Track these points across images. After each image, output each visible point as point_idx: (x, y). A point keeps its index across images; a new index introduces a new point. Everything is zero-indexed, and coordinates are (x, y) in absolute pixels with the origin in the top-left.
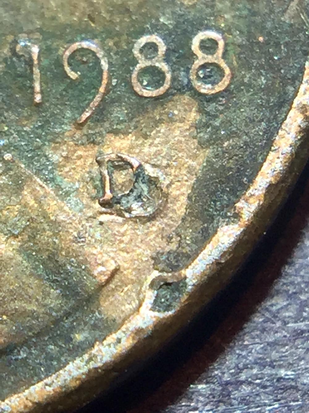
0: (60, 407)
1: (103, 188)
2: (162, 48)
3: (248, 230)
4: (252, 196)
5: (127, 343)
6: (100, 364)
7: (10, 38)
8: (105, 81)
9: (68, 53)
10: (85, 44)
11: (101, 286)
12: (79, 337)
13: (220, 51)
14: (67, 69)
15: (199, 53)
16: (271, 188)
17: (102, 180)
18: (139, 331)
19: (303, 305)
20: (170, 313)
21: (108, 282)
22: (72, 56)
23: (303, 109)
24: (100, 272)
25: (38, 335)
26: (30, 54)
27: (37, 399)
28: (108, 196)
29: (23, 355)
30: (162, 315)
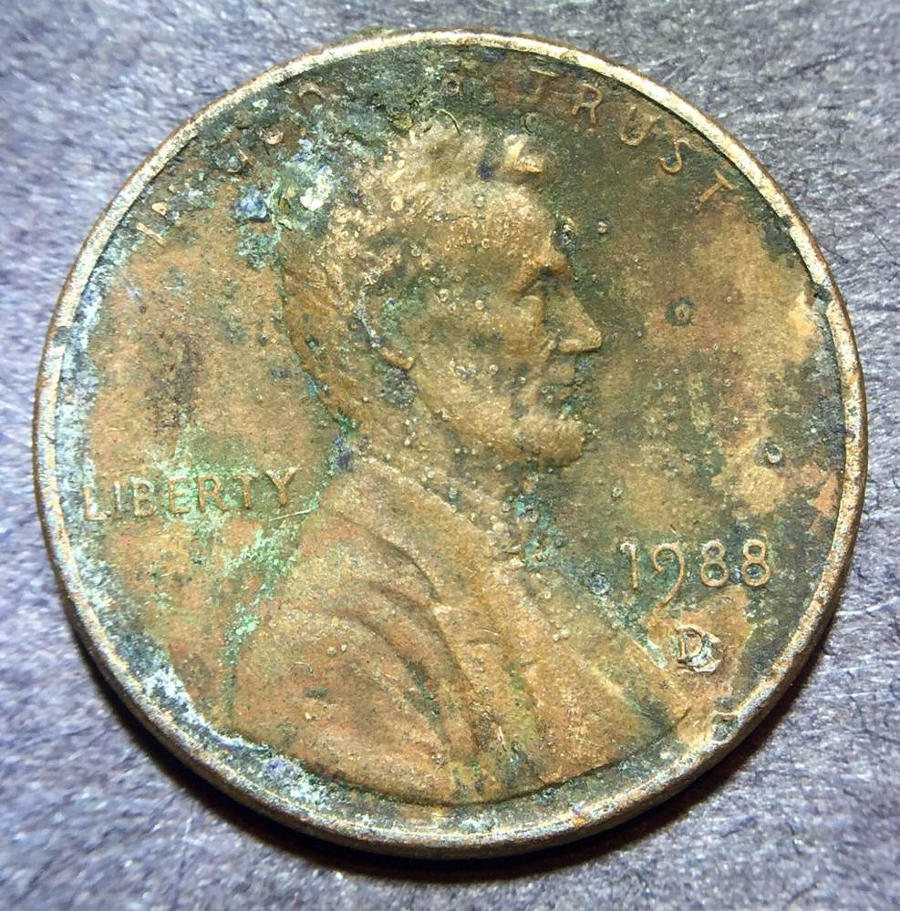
0: (651, 803)
1: (681, 650)
2: (723, 552)
3: (781, 684)
4: (784, 661)
5: (697, 761)
6: (677, 776)
7: (616, 540)
8: (682, 573)
9: (656, 552)
10: (667, 545)
11: (678, 721)
12: (664, 756)
13: (763, 555)
14: (656, 565)
15: (748, 556)
16: (797, 656)
17: (680, 645)
18: (705, 754)
19: (813, 718)
20: (727, 741)
21: (683, 718)
22: (660, 554)
23: (820, 600)
24: (678, 711)
25: (636, 753)
26: (630, 551)
27: (636, 798)
28: (684, 656)
29: (625, 767)
30: (720, 743)
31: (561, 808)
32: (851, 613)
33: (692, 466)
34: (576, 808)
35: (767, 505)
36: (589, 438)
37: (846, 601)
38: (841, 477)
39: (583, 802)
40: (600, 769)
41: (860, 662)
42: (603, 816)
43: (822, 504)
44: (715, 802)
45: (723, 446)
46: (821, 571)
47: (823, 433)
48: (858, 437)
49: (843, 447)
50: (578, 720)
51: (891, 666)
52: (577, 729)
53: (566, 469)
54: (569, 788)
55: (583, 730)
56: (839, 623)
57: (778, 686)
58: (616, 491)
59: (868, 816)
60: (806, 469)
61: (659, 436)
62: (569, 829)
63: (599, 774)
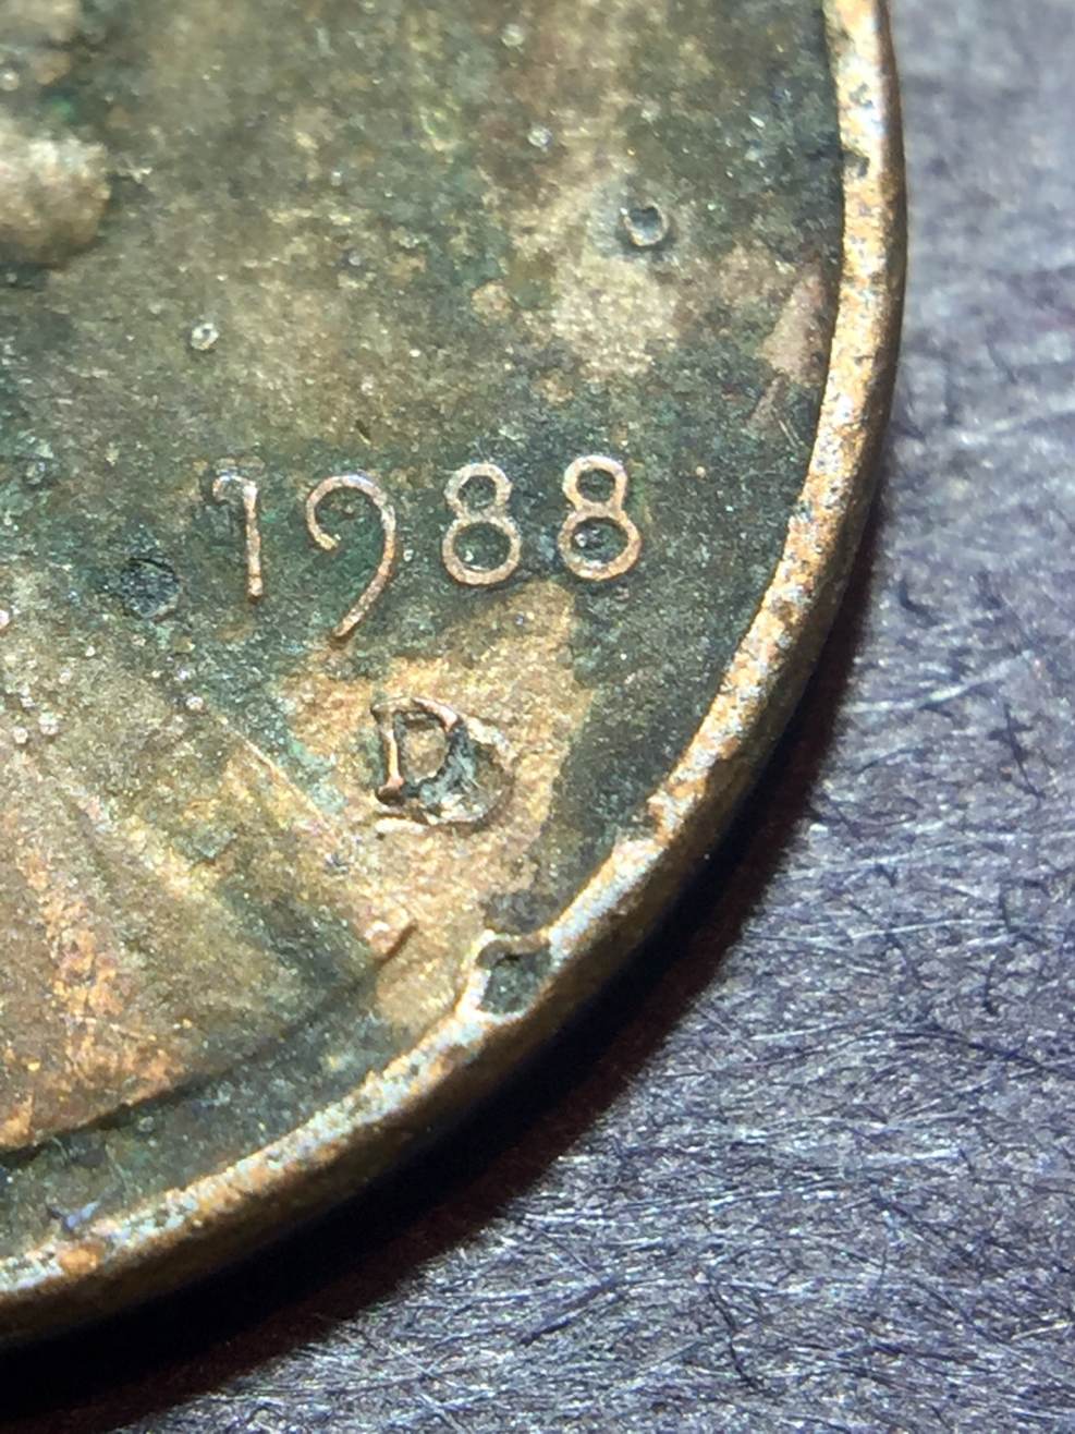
0: (296, 1202)
1: (385, 765)
2: (504, 488)
3: (673, 851)
4: (681, 782)
5: (430, 1075)
6: (376, 1117)
7: (201, 467)
8: (389, 554)
9: (315, 498)
10: (350, 480)
11: (381, 962)
12: (335, 1063)
13: (618, 495)
14: (315, 529)
15: (577, 499)
16: (718, 769)
17: (384, 750)
18: (455, 1051)
19: (785, 997)
20: (518, 1015)
21: (393, 953)
22: (324, 504)
23: (783, 610)
24: (378, 933)
25: (253, 1059)
26: (240, 498)
27: (251, 1186)
28: (395, 781)
29: (223, 1098)
30: (500, 1020)
31: (27, 1225)
32: (884, 706)
33: (414, 262)
34: (71, 1221)
35: (631, 361)
36: (123, 192)
37: (871, 675)
38: (833, 273)
39: (91, 1207)
40: (145, 1106)
41: (911, 839)
42: (151, 1241)
43: (785, 351)
44: (504, 1242)
45: (501, 208)
46: (782, 533)
47: (782, 161)
48: (876, 166)
49: (838, 197)
50: (85, 965)
51: (998, 848)
52: (80, 992)
53: (56, 277)
54: (51, 1166)
55: (97, 994)
56: (851, 733)
57: (666, 855)
58: (205, 334)
59: (946, 1269)
60: (739, 259)
61: (324, 183)
62: (50, 1282)
63: (145, 1122)
